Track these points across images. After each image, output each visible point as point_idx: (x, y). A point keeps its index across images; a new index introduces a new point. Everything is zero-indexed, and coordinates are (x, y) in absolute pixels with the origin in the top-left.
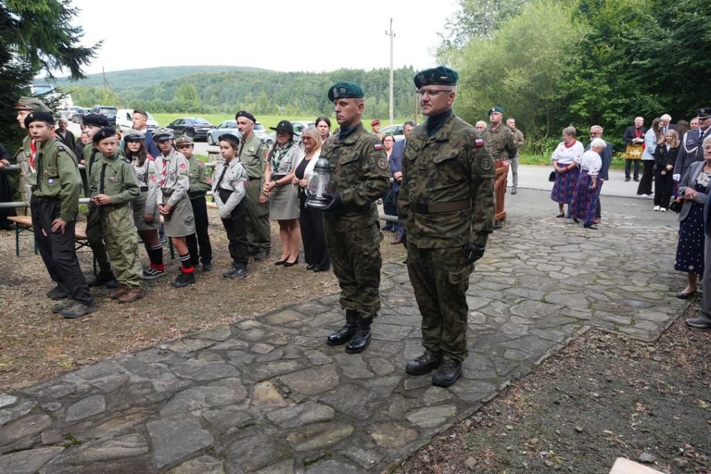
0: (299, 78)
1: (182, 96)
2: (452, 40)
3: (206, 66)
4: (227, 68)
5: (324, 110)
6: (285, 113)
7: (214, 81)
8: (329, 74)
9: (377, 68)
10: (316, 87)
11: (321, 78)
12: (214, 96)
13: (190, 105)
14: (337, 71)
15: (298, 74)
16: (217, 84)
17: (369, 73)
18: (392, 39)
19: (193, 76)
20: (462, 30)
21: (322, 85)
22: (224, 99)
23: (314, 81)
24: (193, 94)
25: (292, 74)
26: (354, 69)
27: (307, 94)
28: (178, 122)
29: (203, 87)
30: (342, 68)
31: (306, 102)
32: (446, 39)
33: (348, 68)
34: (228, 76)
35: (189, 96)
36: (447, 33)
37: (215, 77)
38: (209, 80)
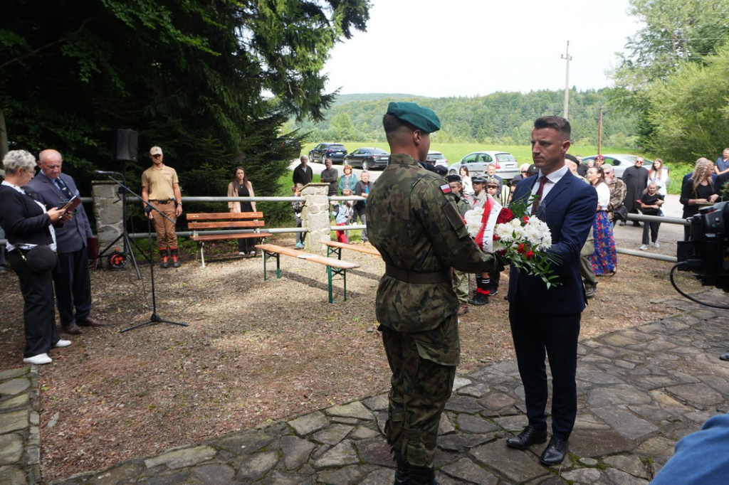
0: (451, 103)
1: (339, 125)
2: (634, 60)
3: (358, 95)
4: (379, 95)
5: (477, 135)
6: (437, 139)
7: (366, 109)
8: (483, 98)
9: (536, 90)
10: (469, 112)
11: (474, 102)
12: (365, 123)
13: (346, 133)
14: (491, 94)
15: (450, 99)
16: (369, 112)
17: (526, 95)
18: (568, 62)
19: (347, 105)
20: (647, 49)
21: (474, 110)
22: (376, 126)
23: (467, 106)
24: (348, 123)
25: (444, 100)
26: (509, 92)
27: (460, 119)
28: (357, 152)
29: (356, 115)
30: (497, 92)
31: (458, 127)
32: (627, 59)
33: (504, 92)
34: (380, 104)
35: (345, 124)
36: (628, 53)
37: (367, 105)
38: (361, 108)
